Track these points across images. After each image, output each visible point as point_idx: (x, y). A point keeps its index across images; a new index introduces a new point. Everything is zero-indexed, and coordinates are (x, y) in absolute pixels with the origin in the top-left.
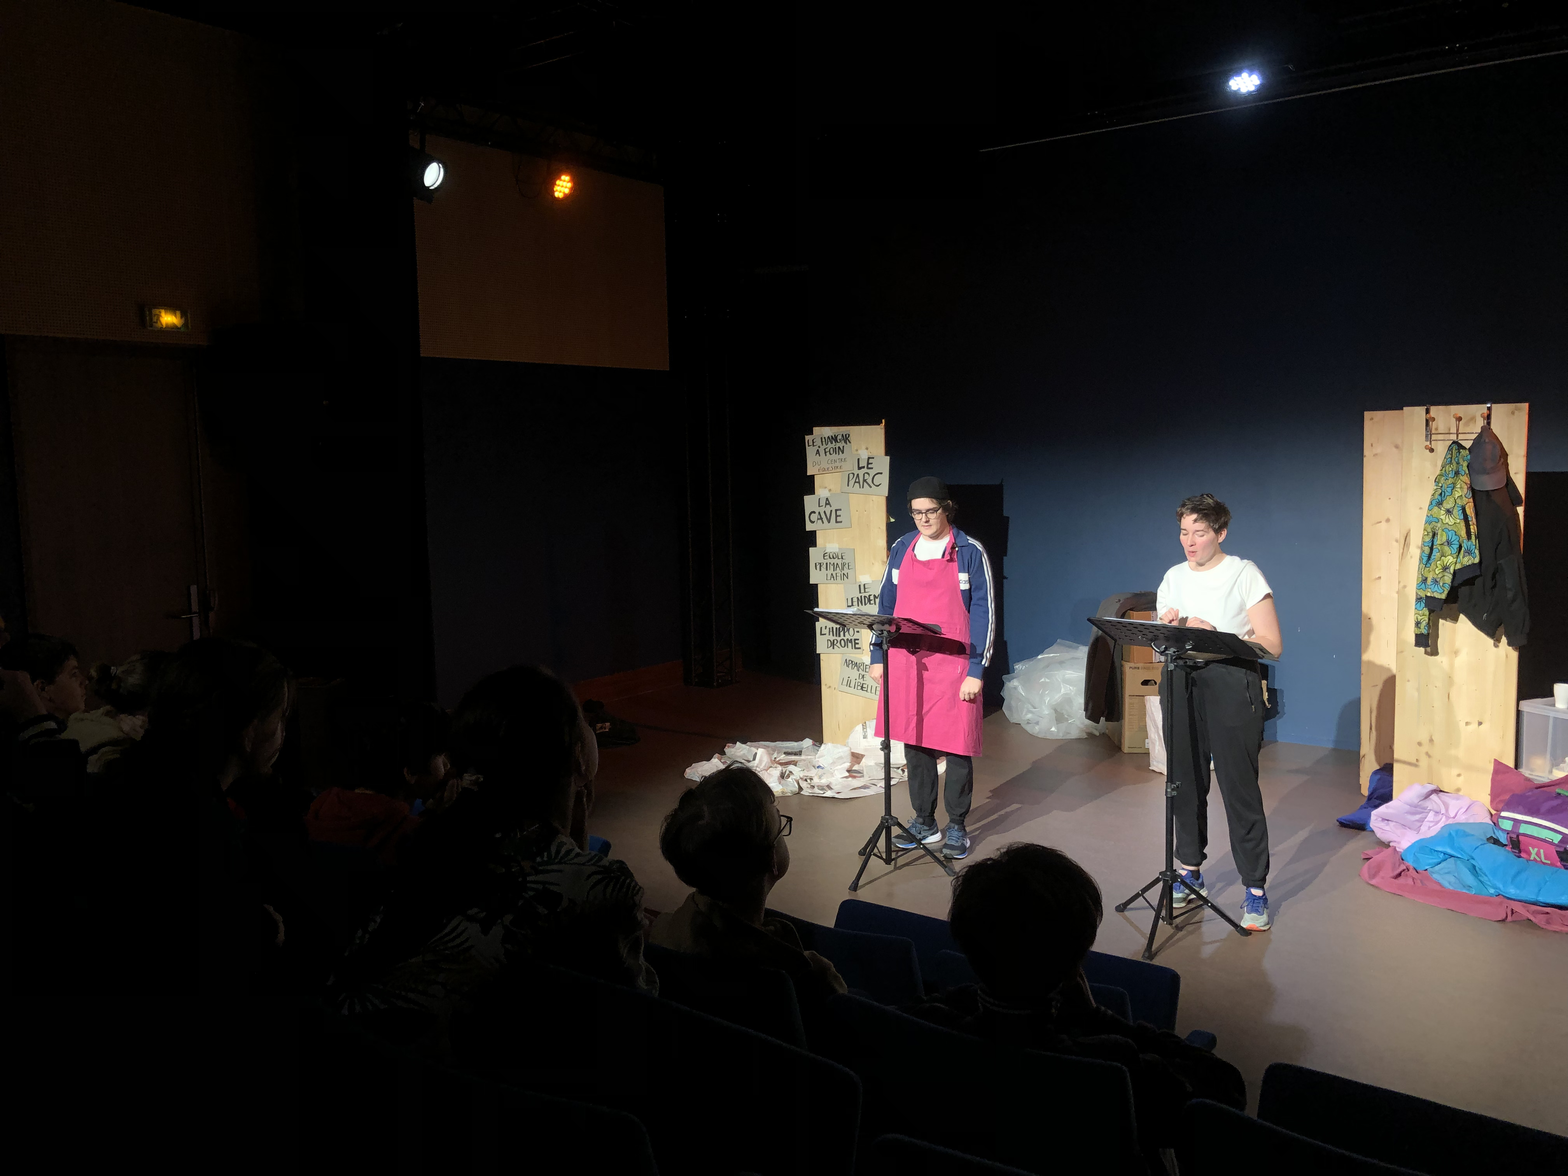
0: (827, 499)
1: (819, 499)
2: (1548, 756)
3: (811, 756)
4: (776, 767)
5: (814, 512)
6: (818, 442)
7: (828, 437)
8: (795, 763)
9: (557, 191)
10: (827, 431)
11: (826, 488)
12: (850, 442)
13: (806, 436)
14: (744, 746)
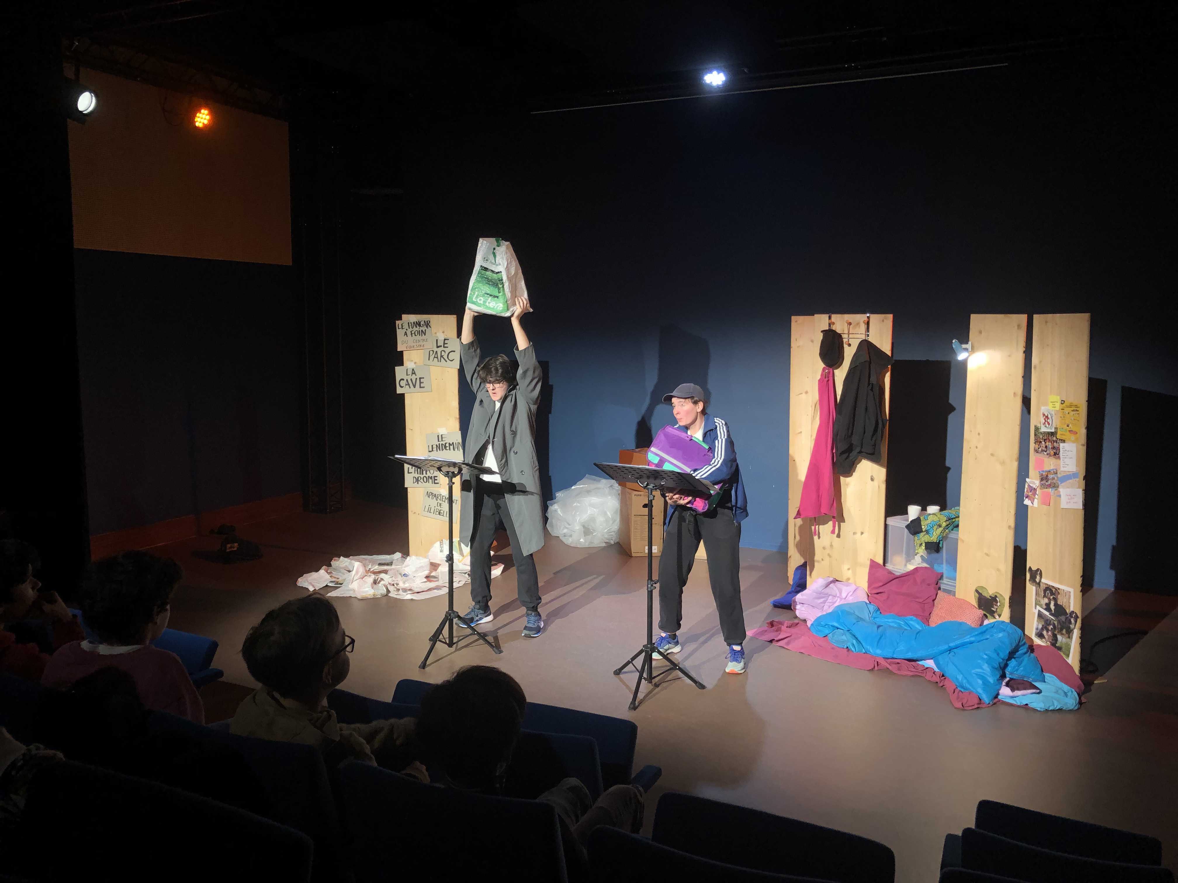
0: (413, 369)
1: (407, 369)
2: (904, 556)
3: (399, 566)
4: (370, 576)
5: (403, 379)
6: (406, 326)
7: (414, 323)
8: (386, 572)
9: (197, 121)
10: (413, 318)
11: (412, 361)
12: (430, 327)
13: (396, 321)
14: (346, 559)
